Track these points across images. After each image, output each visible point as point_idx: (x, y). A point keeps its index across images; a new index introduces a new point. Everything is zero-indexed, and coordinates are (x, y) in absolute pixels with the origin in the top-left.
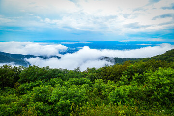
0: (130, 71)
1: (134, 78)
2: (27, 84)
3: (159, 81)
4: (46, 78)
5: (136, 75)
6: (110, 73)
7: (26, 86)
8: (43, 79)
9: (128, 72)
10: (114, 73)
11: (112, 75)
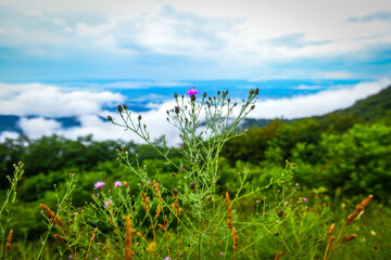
0: (285, 140)
1: (295, 154)
2: (42, 176)
3: (361, 150)
4: (86, 163)
5: (301, 146)
6: (238, 145)
7: (39, 181)
8: (79, 164)
9: (282, 142)
10: (247, 146)
11: (244, 150)
